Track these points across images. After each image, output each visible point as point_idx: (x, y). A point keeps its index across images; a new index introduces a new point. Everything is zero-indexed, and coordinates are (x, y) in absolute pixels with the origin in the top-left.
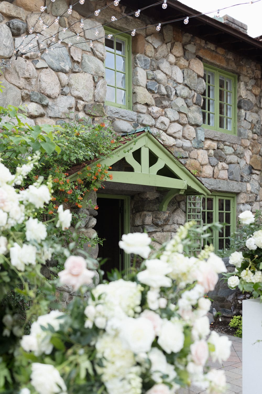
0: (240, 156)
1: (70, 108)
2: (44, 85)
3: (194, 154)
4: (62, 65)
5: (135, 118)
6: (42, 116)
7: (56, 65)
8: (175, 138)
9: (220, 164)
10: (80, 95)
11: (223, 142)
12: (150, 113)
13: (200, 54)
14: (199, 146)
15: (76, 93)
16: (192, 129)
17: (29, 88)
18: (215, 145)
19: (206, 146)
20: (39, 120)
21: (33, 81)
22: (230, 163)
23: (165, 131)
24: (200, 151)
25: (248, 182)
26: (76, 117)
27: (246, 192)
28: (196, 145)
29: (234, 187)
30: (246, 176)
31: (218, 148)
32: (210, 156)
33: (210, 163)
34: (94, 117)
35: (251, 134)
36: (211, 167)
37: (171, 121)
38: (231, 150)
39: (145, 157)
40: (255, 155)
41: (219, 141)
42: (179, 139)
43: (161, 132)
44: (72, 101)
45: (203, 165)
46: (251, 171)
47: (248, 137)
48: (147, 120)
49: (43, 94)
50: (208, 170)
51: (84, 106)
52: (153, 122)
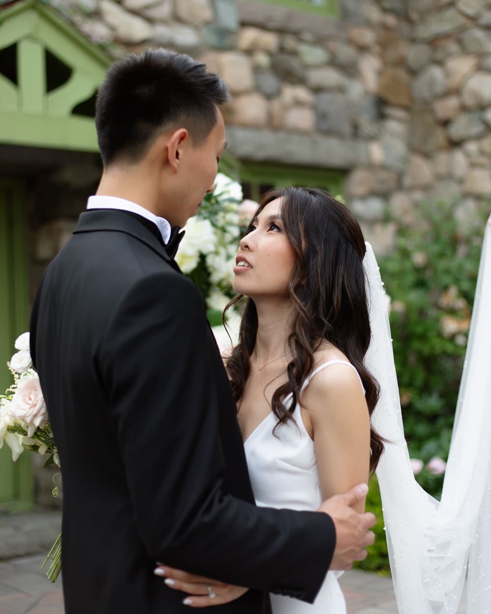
0: (349, 70)
8: (150, 21)
9: (291, 93)
11: (297, 35)
14: (224, 41)
18: (270, 40)
19: (244, 44)
22: (317, 90)
23: (119, 3)
24: (225, 59)
25: (374, 138)
27: (371, 166)
28: (213, 39)
30: (367, 126)
31: (282, 49)
32: (257, 70)
33: (257, 89)
35: (375, 15)
36: (262, 101)
38: (319, 54)
39: (33, 66)
40: (390, 70)
41: (283, 33)
42: (164, 23)
43: (105, 6)
45: (237, 95)
46: (380, 109)
47: (368, 22)
50: (252, 108)
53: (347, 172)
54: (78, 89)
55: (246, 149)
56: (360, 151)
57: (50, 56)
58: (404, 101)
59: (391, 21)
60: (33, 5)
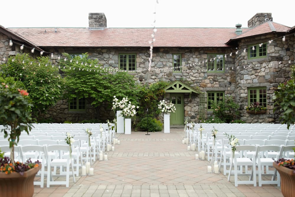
0: (226, 79)
1: (163, 76)
3: (203, 81)
4: (161, 67)
5: (181, 75)
6: (156, 78)
7: (159, 67)
8: (196, 77)
9: (215, 83)
11: (217, 76)
12: (186, 72)
13: (205, 52)
14: (205, 78)
15: (164, 72)
16: (202, 74)
17: (153, 73)
18: (212, 77)
19: (208, 78)
20: (155, 80)
21: (154, 72)
22: (220, 82)
23: (192, 76)
24: (206, 80)
25: (229, 87)
26: (164, 77)
27: (228, 91)
28: (204, 78)
29: (222, 89)
30: (227, 85)
31: (214, 78)
32: (210, 81)
33: (210, 83)
34: (169, 76)
35: (230, 71)
36: (211, 84)
37: (194, 73)
38: (220, 78)
39: (178, 86)
40: (232, 78)
41: (214, 76)
42: (198, 77)
43: (190, 77)
44: (163, 74)
45: (207, 84)
46: (230, 83)
47: (229, 73)
48: (185, 74)
49: (156, 74)
50: (209, 85)
51: (167, 74)
52: (188, 74)
53: (224, 91)
54: (182, 87)
55: (207, 90)
56: (226, 89)
57: (179, 84)
58: (235, 82)
59: (233, 72)
60: (178, 80)
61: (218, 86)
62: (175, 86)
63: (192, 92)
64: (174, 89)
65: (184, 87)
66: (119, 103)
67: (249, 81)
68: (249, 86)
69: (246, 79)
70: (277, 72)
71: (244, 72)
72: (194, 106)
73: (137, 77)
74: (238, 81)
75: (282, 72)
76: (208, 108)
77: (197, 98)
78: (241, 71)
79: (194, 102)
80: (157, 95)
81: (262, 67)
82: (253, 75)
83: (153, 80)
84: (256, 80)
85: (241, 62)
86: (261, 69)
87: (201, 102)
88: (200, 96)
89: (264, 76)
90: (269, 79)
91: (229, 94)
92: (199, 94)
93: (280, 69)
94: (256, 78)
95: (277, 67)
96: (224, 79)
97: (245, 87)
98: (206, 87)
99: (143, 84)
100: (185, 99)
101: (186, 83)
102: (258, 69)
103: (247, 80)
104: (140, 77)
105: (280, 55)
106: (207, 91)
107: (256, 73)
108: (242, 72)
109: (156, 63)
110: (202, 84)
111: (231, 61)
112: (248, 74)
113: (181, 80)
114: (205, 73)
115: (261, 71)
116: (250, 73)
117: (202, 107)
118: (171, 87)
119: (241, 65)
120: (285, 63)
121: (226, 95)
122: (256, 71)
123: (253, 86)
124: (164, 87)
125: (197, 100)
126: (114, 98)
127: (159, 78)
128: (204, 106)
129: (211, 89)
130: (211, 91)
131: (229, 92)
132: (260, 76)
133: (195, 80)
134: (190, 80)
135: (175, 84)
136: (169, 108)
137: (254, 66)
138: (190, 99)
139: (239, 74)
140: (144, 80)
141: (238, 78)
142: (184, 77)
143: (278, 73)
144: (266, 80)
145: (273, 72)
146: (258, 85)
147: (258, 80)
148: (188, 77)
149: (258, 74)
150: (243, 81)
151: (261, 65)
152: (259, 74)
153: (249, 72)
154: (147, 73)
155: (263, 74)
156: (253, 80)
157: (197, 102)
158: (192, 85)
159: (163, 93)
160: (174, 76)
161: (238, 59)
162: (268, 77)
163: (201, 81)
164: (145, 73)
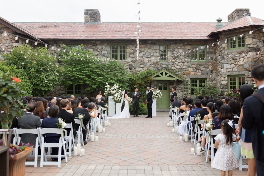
0: (207, 68)
1: (150, 65)
2: (144, 61)
3: (187, 69)
4: (148, 56)
5: (167, 64)
7: (147, 57)
8: (180, 66)
9: (198, 71)
10: (153, 61)
11: (199, 65)
12: (172, 62)
13: (189, 44)
14: (189, 67)
15: (152, 61)
16: (186, 63)
17: (142, 62)
18: (195, 66)
19: (192, 67)
20: (143, 68)
21: (142, 61)
22: (202, 70)
23: (177, 65)
24: (189, 69)
25: (210, 75)
26: (152, 66)
27: (210, 78)
28: (188, 67)
29: (204, 77)
30: (209, 73)
31: (197, 67)
32: (193, 69)
34: (156, 65)
35: (211, 61)
36: (194, 72)
37: (178, 63)
38: (202, 66)
39: (164, 74)
40: (213, 67)
41: (197, 65)
42: (182, 66)
43: (175, 66)
44: (151, 63)
45: (191, 72)
46: (212, 72)
47: (210, 62)
48: (171, 64)
49: (144, 63)
50: (192, 73)
51: (154, 64)
52: (173, 64)
53: (206, 79)
54: (168, 75)
56: (208, 76)
57: (165, 73)
58: (216, 70)
59: (214, 61)
60: (164, 69)
61: (200, 74)
62: (162, 74)
63: (177, 79)
64: (160, 77)
65: (170, 75)
66: (110, 89)
67: (229, 70)
68: (229, 74)
69: (227, 67)
70: (255, 61)
71: (225, 61)
72: (179, 92)
73: (127, 66)
74: (219, 70)
75: (259, 62)
76: (191, 94)
77: (181, 84)
78: (221, 60)
79: (179, 88)
80: (145, 82)
81: (241, 57)
82: (233, 64)
83: (142, 69)
84: (235, 69)
85: (222, 52)
86: (240, 58)
87: (185, 89)
88: (184, 83)
89: (243, 65)
90: (248, 68)
91: (210, 81)
92: (183, 81)
93: (257, 59)
94: (235, 67)
95: (255, 57)
96: (206, 67)
97: (225, 75)
98: (189, 75)
99: (132, 72)
100: (171, 85)
101: (172, 71)
102: (237, 59)
103: (227, 69)
104: (130, 66)
105: (257, 46)
106: (191, 79)
107: (235, 62)
108: (223, 61)
109: (144, 54)
110: (186, 73)
111: (212, 52)
112: (228, 63)
113: (167, 69)
114: (189, 62)
115: (240, 60)
116: (230, 63)
117: (186, 92)
118: (158, 75)
119: (221, 55)
120: (262, 54)
121: (207, 82)
122: (235, 60)
123: (232, 74)
124: (151, 75)
125: (181, 87)
126: (106, 85)
127: (147, 67)
128: (187, 92)
129: (195, 77)
130: (194, 78)
131: (211, 80)
132: (239, 65)
133: (179, 68)
134: (175, 68)
135: (161, 72)
136: (156, 94)
137: (233, 56)
138: (174, 86)
139: (220, 63)
140: (133, 68)
141: (219, 67)
142: (170, 66)
143: (255, 63)
144: (245, 69)
145: (251, 61)
146: (237, 73)
147: (237, 68)
148: (173, 66)
149: (237, 63)
150: (224, 70)
151: (240, 55)
152: (239, 63)
153: (229, 61)
154: (136, 62)
155: (241, 63)
156: (232, 69)
157: (181, 88)
158: (177, 73)
159: (151, 80)
160: (161, 65)
161: (219, 50)
162: (246, 66)
163: (185, 70)
164: (134, 63)
